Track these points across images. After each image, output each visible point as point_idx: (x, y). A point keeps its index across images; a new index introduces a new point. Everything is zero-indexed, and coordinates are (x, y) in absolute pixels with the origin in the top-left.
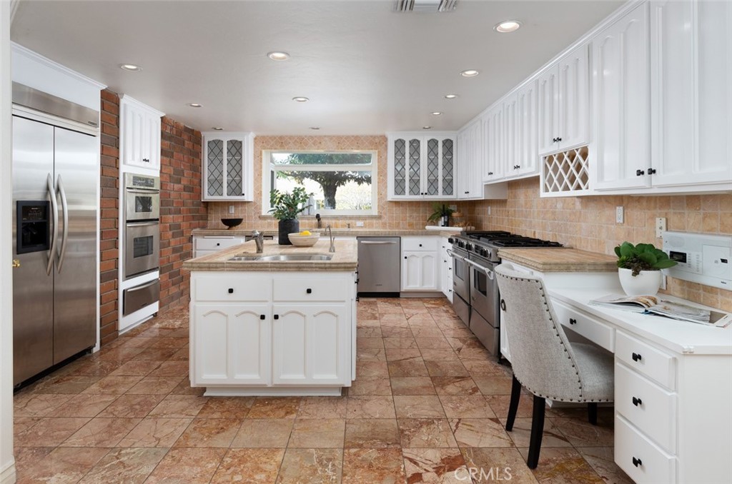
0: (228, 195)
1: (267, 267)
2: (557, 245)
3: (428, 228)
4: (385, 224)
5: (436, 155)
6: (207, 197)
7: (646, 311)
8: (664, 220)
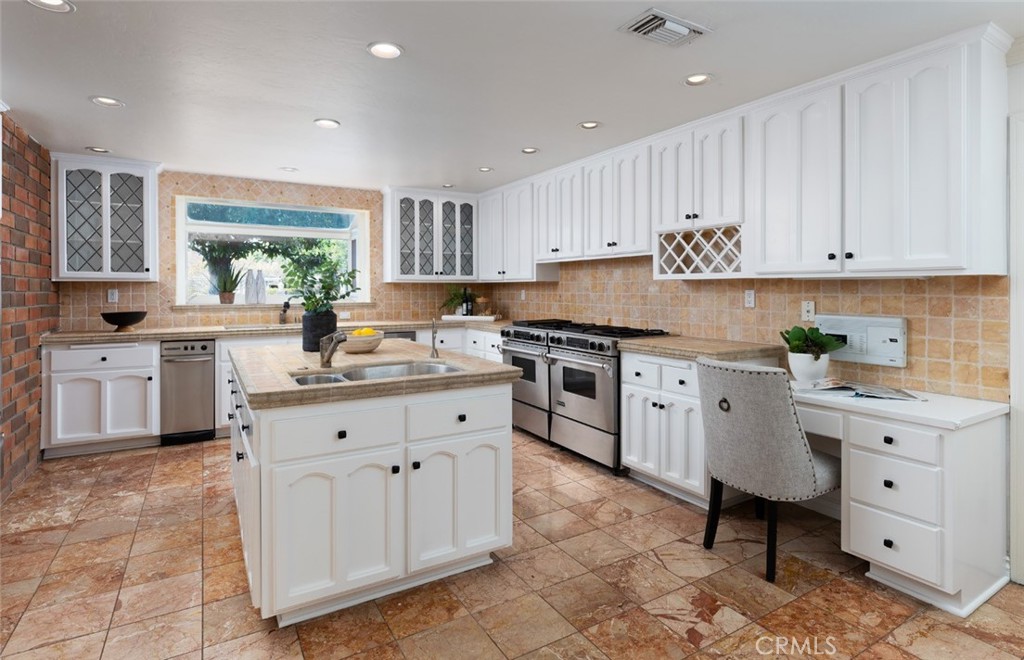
0: (113, 270)
1: (398, 389)
2: (661, 333)
3: (445, 318)
4: (381, 314)
5: (453, 223)
6: (65, 273)
7: (857, 394)
8: (812, 303)
